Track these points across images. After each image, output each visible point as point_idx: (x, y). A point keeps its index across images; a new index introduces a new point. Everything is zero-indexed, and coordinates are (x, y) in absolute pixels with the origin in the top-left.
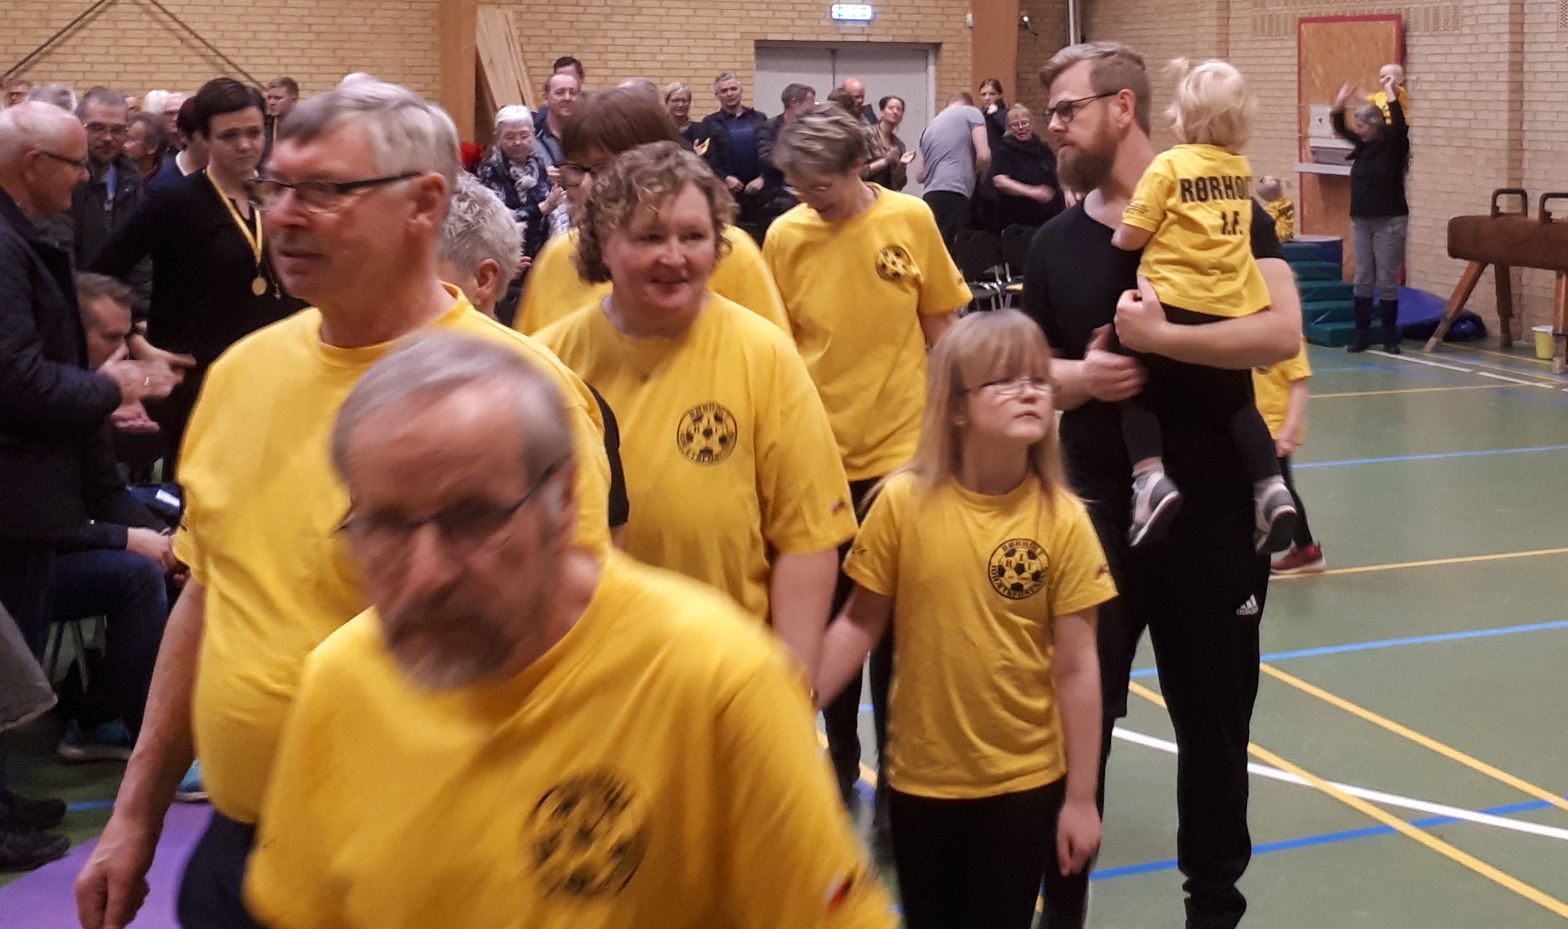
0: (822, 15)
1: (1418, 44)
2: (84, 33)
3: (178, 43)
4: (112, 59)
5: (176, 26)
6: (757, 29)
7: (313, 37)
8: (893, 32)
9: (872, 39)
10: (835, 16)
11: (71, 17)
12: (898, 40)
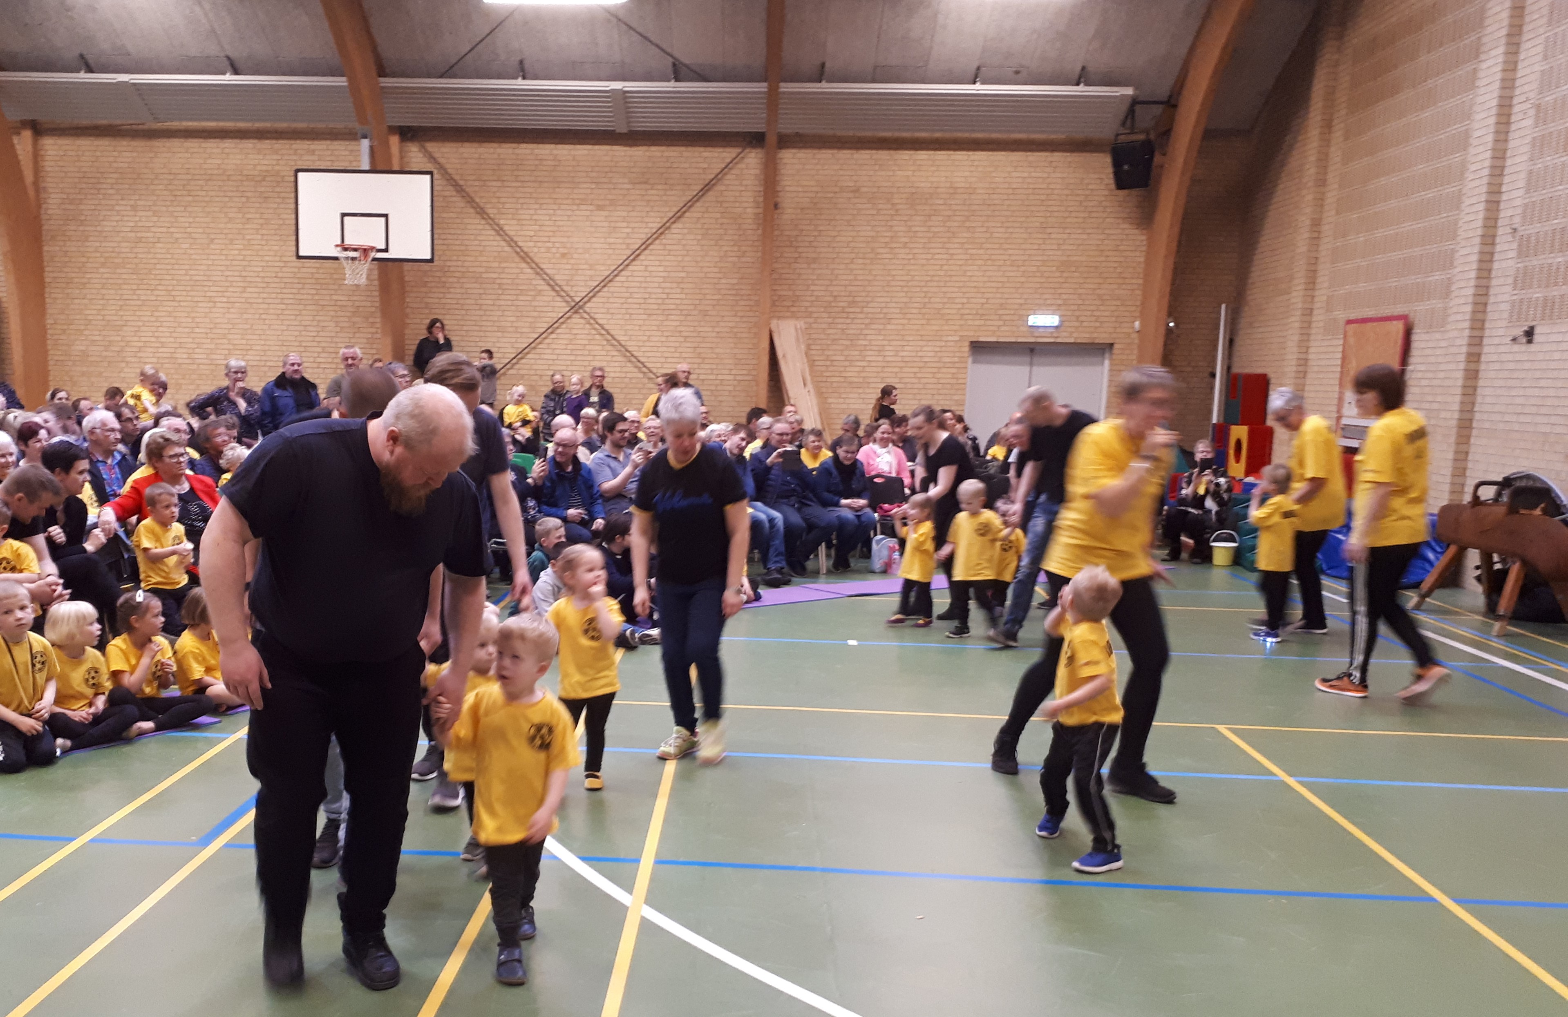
0: (1021, 323)
6: (971, 334)
8: (1075, 335)
9: (1059, 340)
10: (1030, 323)
12: (1079, 341)
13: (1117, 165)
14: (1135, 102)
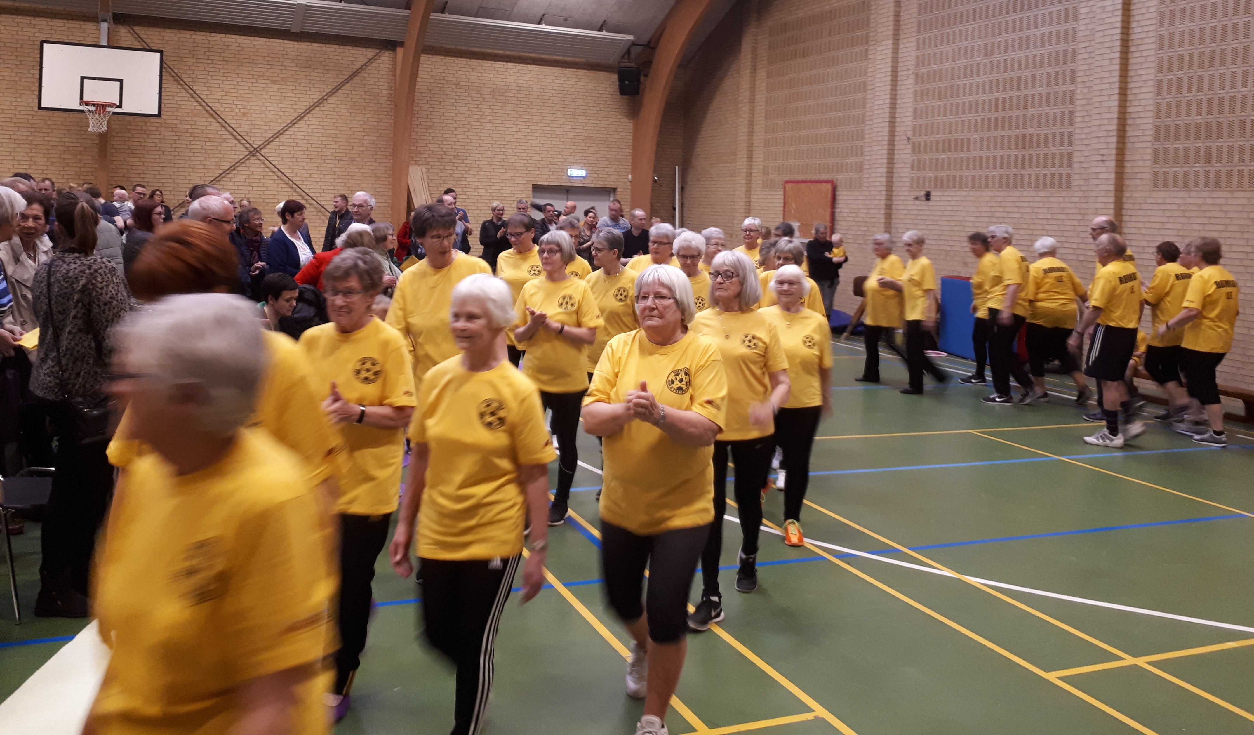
0: (562, 174)
1: (842, 195)
2: (235, 172)
3: (276, 178)
4: (247, 184)
5: (276, 170)
6: (533, 179)
7: (336, 177)
8: (595, 182)
9: (585, 185)
10: (569, 174)
11: (229, 164)
12: (597, 186)
13: (621, 80)
14: (634, 44)
